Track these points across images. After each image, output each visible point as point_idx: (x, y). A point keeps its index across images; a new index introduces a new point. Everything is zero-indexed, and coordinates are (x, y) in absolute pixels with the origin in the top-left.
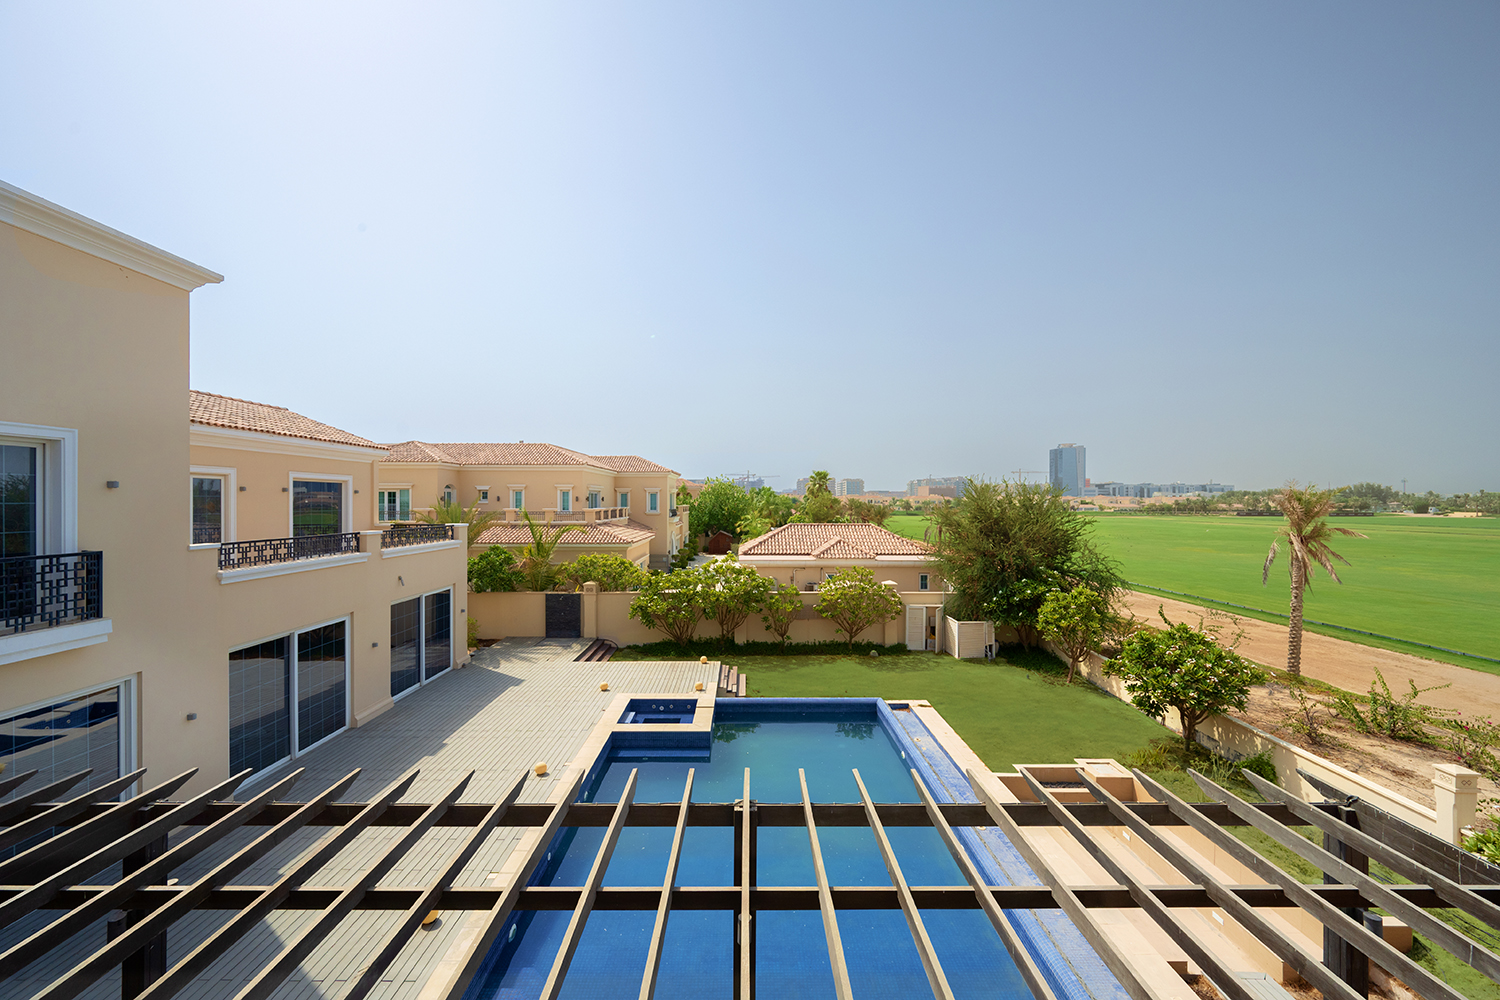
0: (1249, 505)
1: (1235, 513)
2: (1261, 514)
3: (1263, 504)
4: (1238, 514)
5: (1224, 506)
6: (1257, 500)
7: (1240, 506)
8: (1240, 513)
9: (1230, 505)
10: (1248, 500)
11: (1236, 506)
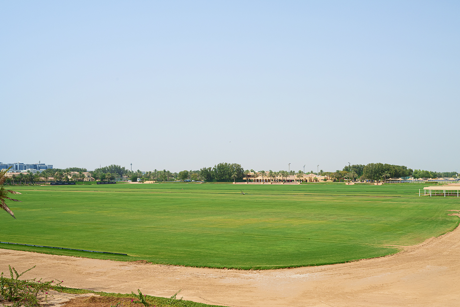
0: (57, 178)
1: (50, 183)
2: (63, 184)
3: (64, 177)
4: (51, 184)
5: (43, 178)
6: (62, 175)
7: (52, 178)
8: (52, 183)
9: (46, 178)
10: (57, 174)
11: (50, 178)
